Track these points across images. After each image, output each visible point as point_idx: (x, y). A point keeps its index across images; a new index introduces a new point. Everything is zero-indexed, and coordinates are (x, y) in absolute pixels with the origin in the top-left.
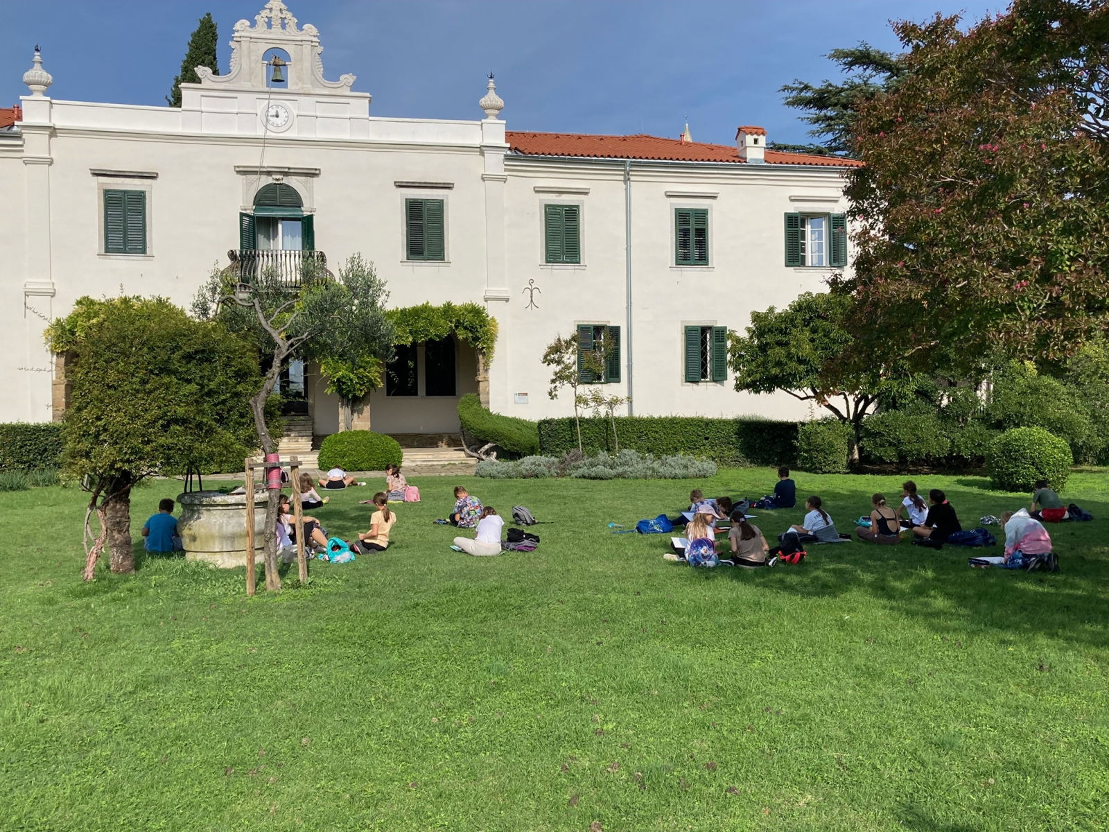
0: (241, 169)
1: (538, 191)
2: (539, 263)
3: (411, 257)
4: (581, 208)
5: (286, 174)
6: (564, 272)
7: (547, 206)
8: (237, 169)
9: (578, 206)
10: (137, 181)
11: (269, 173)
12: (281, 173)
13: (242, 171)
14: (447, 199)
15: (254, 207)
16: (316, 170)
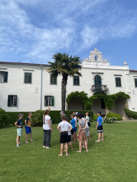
1: (133, 76)
12: (98, 73)
13: (93, 73)
14: (121, 77)
15: (94, 78)
16: (103, 73)
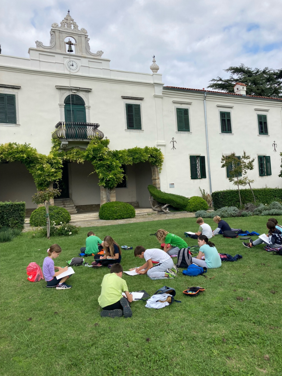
0: (59, 87)
1: (174, 102)
2: (176, 131)
6: (184, 135)
7: (177, 109)
8: (57, 87)
9: (188, 109)
10: (12, 90)
11: (71, 90)
12: (76, 90)
14: (141, 104)
15: (65, 104)
16: (91, 89)
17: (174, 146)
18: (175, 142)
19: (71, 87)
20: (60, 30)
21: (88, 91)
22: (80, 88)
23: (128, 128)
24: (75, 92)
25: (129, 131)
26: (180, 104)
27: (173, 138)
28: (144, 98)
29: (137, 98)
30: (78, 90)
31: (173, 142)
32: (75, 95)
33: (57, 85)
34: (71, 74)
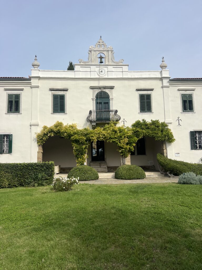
0: (92, 87)
1: (179, 90)
2: (181, 112)
3: (141, 111)
4: (193, 95)
5: (104, 88)
6: (188, 115)
7: (182, 95)
8: (91, 87)
9: (192, 94)
10: (62, 92)
11: (100, 88)
13: (92, 88)
14: (152, 93)
15: (96, 98)
16: (113, 86)
17: (179, 124)
18: (180, 121)
19: (100, 86)
20: (95, 50)
21: (112, 88)
22: (106, 86)
23: (141, 112)
24: (102, 89)
25: (141, 113)
26: (184, 91)
27: (178, 118)
28: (154, 89)
29: (148, 90)
30: (105, 88)
31: (179, 120)
32: (103, 91)
33: (91, 86)
34: (100, 77)
